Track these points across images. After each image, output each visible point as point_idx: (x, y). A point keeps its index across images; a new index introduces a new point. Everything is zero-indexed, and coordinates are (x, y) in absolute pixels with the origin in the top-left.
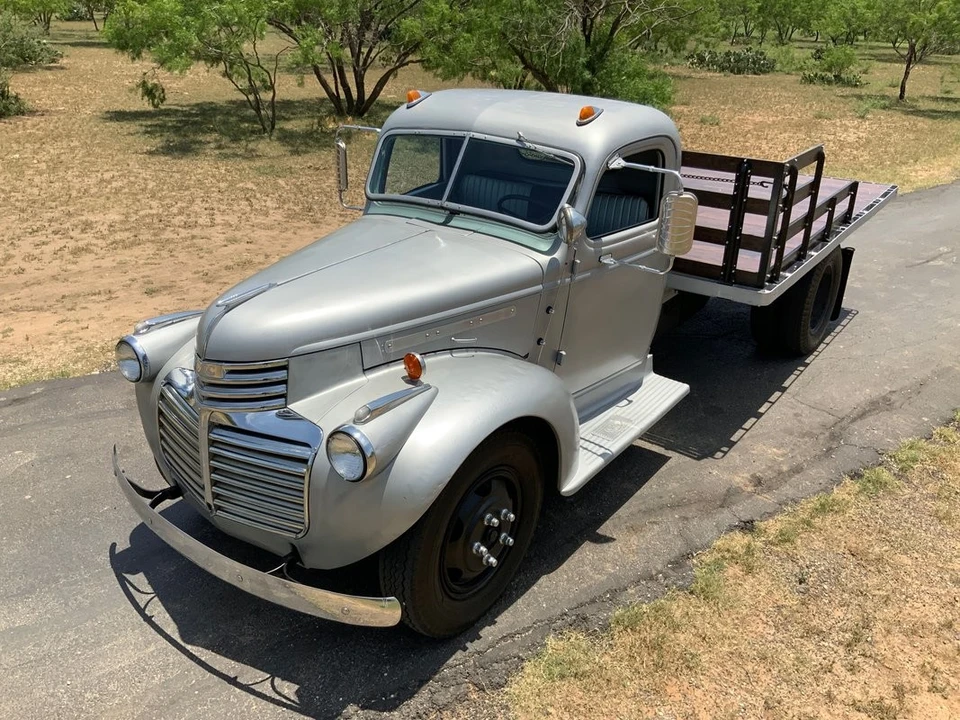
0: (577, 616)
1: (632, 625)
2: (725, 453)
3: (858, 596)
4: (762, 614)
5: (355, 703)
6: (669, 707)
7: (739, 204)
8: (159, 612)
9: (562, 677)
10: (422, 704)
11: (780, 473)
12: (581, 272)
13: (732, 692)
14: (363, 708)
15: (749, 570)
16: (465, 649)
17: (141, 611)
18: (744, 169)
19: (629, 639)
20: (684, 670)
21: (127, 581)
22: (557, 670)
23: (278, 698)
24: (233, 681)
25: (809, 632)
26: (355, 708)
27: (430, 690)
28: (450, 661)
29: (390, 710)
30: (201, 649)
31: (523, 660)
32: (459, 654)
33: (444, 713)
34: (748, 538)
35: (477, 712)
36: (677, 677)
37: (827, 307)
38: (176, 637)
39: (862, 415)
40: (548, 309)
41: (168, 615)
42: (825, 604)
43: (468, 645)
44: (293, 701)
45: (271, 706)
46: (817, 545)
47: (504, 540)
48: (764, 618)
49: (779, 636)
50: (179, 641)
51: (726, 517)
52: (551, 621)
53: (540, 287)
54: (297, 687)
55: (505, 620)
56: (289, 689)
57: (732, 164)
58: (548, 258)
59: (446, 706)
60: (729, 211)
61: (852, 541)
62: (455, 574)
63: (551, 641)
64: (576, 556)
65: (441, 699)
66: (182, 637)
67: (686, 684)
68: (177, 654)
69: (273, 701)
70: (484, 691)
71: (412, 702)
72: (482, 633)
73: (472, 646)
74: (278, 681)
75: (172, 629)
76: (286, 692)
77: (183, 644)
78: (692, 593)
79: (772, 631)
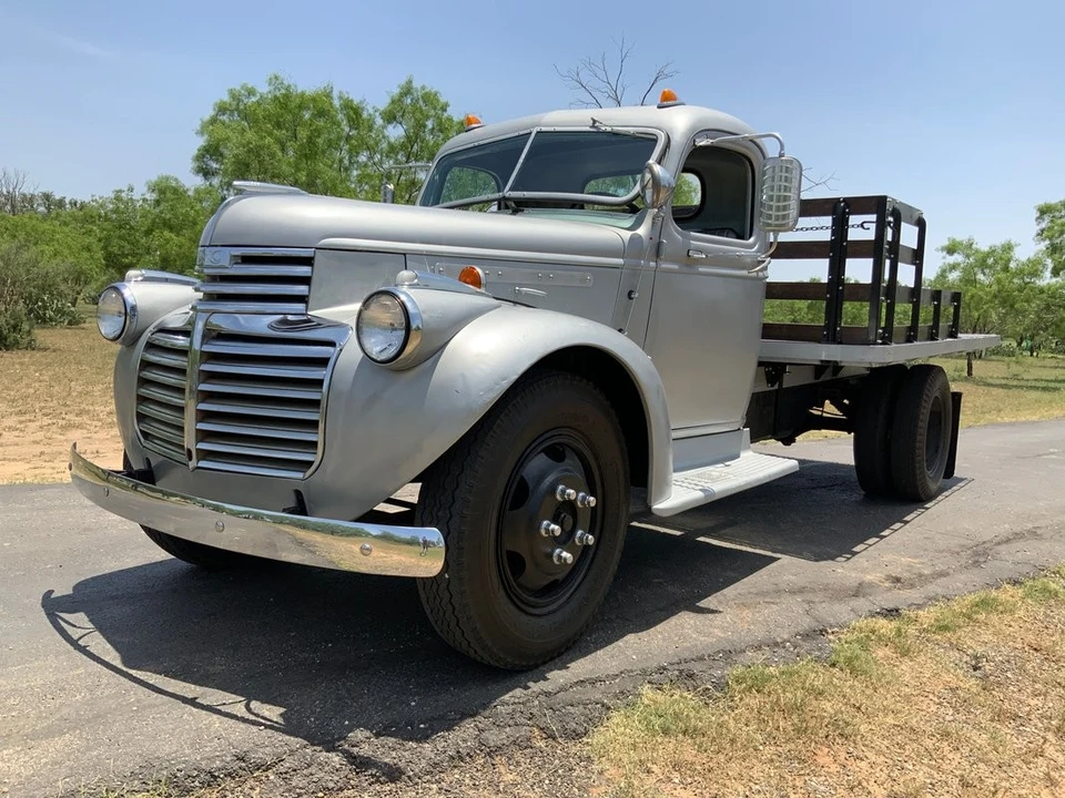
0: (681, 672)
1: (758, 685)
2: (849, 559)
3: (1054, 686)
4: (931, 696)
5: (366, 728)
6: (823, 778)
7: (838, 250)
8: (99, 644)
9: (666, 732)
10: (465, 741)
11: (921, 575)
12: (666, 261)
13: (911, 767)
14: (378, 735)
15: (905, 653)
16: (526, 688)
17: (74, 643)
18: (840, 210)
19: (754, 700)
20: (837, 740)
21: (61, 618)
22: (657, 722)
23: (252, 718)
24: (192, 702)
25: (1000, 716)
26: (368, 734)
27: (476, 725)
28: (506, 697)
29: (418, 741)
30: (149, 674)
31: (609, 708)
32: (518, 692)
33: (497, 759)
34: (894, 624)
35: (545, 763)
36: (829, 747)
37: (940, 450)
38: (118, 663)
39: (1008, 541)
40: (630, 293)
41: (109, 646)
42: (1013, 692)
43: (531, 684)
44: (276, 723)
45: (242, 725)
46: (985, 638)
47: (581, 539)
48: (935, 699)
49: (959, 717)
50: (121, 666)
51: (862, 604)
52: (644, 672)
53: (620, 261)
54: (282, 710)
55: (580, 667)
56: (273, 713)
57: (827, 206)
58: (630, 233)
59: (499, 749)
60: (828, 260)
61: (1031, 638)
62: (516, 563)
63: (646, 690)
64: (673, 621)
65: (494, 737)
66: (125, 663)
67: (843, 755)
68: (114, 677)
69: (245, 720)
70: (554, 739)
71: (451, 735)
72: (549, 675)
73: (535, 687)
74: (254, 705)
75: (113, 657)
76: (266, 714)
77: (125, 669)
78: (833, 665)
79: (951, 712)
